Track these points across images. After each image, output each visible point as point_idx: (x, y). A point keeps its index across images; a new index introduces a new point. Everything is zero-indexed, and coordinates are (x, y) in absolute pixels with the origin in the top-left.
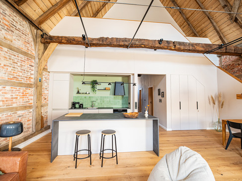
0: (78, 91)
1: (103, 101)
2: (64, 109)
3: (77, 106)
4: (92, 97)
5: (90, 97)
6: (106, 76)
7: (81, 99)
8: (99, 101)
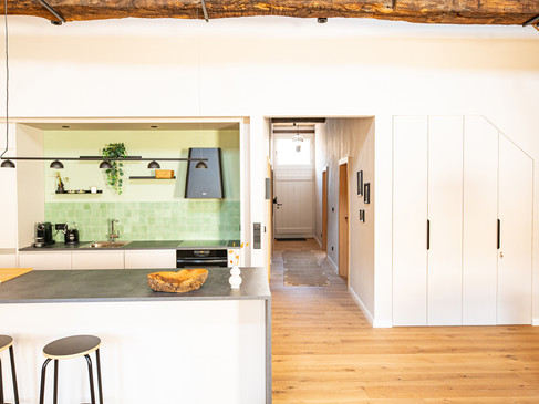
0: (61, 185)
1: (152, 220)
2: (11, 251)
3: (59, 237)
4: (112, 205)
5: (102, 206)
6: (154, 127)
7: (71, 214)
8: (135, 219)
